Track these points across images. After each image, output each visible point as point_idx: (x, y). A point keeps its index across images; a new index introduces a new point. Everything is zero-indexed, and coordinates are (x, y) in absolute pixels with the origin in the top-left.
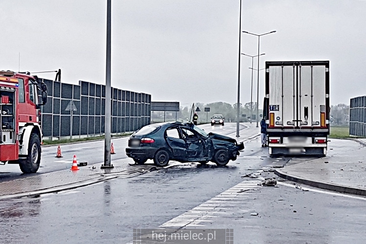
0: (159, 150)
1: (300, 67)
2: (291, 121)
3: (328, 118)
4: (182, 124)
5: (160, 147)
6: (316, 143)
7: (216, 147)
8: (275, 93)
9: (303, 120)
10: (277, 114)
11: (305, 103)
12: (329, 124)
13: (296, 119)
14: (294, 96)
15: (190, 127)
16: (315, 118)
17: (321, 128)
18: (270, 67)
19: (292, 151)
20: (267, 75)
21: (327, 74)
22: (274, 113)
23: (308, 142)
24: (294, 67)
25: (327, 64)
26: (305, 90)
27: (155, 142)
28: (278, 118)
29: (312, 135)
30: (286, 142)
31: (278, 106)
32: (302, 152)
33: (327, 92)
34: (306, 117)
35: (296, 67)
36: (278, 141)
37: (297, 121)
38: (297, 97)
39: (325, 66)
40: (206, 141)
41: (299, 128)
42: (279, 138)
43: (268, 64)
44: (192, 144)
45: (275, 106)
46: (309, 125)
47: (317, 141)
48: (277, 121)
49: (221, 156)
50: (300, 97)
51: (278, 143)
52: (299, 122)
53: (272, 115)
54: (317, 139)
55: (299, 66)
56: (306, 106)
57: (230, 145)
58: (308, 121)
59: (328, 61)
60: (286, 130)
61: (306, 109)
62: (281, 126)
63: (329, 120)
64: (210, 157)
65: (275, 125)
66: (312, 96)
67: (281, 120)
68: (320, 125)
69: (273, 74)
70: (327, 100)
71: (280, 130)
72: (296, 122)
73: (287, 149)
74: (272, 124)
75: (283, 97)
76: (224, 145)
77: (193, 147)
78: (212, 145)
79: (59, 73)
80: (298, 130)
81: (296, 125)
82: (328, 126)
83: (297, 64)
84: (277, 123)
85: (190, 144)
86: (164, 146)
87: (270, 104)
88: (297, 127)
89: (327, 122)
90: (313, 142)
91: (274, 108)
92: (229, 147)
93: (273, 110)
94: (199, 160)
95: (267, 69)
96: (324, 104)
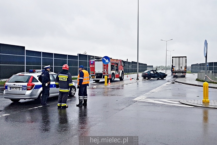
3: (186, 69)
4: (154, 70)
7: (161, 75)
8: (174, 63)
11: (181, 65)
16: (183, 69)
19: (178, 76)
20: (173, 59)
21: (186, 59)
25: (186, 57)
26: (181, 62)
27: (148, 74)
29: (183, 73)
30: (177, 74)
32: (180, 76)
33: (186, 63)
38: (179, 64)
40: (159, 74)
43: (173, 57)
46: (182, 70)
48: (175, 69)
49: (162, 77)
54: (184, 73)
57: (164, 75)
60: (177, 72)
61: (181, 67)
62: (175, 71)
64: (160, 77)
66: (183, 64)
70: (186, 65)
75: (176, 64)
77: (156, 75)
79: (127, 60)
81: (179, 70)
82: (186, 71)
83: (179, 57)
86: (150, 75)
91: (174, 67)
94: (157, 78)
96: (185, 66)
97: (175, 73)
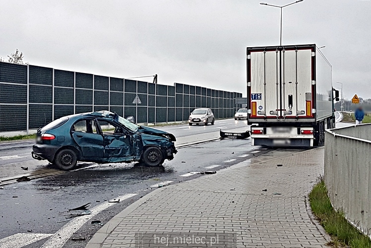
0: (60, 149)
1: (284, 52)
2: (274, 110)
3: (314, 107)
4: (102, 115)
5: (62, 145)
6: (302, 133)
7: (145, 143)
8: (258, 80)
9: (287, 109)
10: (259, 103)
11: (289, 91)
12: (316, 113)
13: (279, 109)
14: (277, 84)
15: (114, 119)
16: (300, 107)
17: (307, 117)
18: (251, 53)
19: (276, 142)
20: (249, 61)
21: (314, 59)
22: (256, 102)
23: (293, 133)
24: (277, 52)
25: (313, 48)
26: (289, 76)
27: (56, 139)
28: (261, 108)
29: (298, 125)
30: (270, 133)
31: (261, 94)
32: (286, 143)
33: (314, 78)
34: (290, 106)
35: (279, 52)
36: (261, 131)
37: (281, 110)
38: (281, 84)
39: (311, 50)
40: (134, 136)
41: (283, 118)
42: (262, 129)
43: (249, 51)
44: (116, 140)
45: (257, 94)
46: (294, 114)
47: (302, 132)
48: (260, 110)
49: (152, 155)
50: (284, 84)
51: (261, 133)
52: (283, 111)
53: (254, 104)
54: (303, 129)
55: (282, 51)
56: (290, 94)
57: (163, 141)
58: (292, 110)
59: (315, 45)
60: (269, 120)
61: (290, 98)
62: (263, 115)
63: (316, 109)
64: (139, 156)
65: (258, 115)
66: (297, 84)
67: (263, 109)
68: (305, 115)
69: (254, 60)
70: (314, 87)
71: (263, 120)
72: (279, 112)
73: (271, 140)
74: (254, 114)
75: (265, 84)
76: (156, 141)
77: (115, 144)
78: (141, 140)
79: (156, 77)
80: (281, 120)
81: (279, 115)
82: (314, 116)
83: (280, 49)
84: (260, 113)
85: (113, 140)
86: (69, 144)
87: (251, 93)
88: (281, 117)
89: (313, 111)
90: (299, 133)
92: (162, 144)
93: (255, 99)
94: (124, 160)
95: (249, 55)
96: (310, 91)
97: (261, 129)
